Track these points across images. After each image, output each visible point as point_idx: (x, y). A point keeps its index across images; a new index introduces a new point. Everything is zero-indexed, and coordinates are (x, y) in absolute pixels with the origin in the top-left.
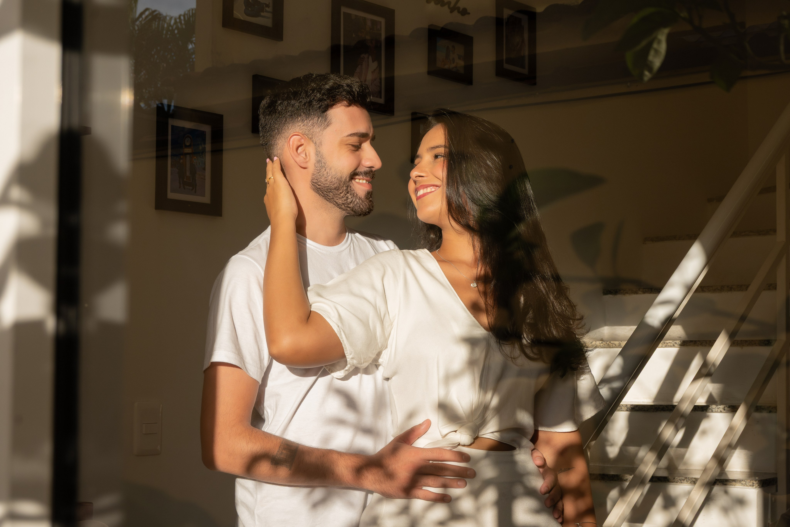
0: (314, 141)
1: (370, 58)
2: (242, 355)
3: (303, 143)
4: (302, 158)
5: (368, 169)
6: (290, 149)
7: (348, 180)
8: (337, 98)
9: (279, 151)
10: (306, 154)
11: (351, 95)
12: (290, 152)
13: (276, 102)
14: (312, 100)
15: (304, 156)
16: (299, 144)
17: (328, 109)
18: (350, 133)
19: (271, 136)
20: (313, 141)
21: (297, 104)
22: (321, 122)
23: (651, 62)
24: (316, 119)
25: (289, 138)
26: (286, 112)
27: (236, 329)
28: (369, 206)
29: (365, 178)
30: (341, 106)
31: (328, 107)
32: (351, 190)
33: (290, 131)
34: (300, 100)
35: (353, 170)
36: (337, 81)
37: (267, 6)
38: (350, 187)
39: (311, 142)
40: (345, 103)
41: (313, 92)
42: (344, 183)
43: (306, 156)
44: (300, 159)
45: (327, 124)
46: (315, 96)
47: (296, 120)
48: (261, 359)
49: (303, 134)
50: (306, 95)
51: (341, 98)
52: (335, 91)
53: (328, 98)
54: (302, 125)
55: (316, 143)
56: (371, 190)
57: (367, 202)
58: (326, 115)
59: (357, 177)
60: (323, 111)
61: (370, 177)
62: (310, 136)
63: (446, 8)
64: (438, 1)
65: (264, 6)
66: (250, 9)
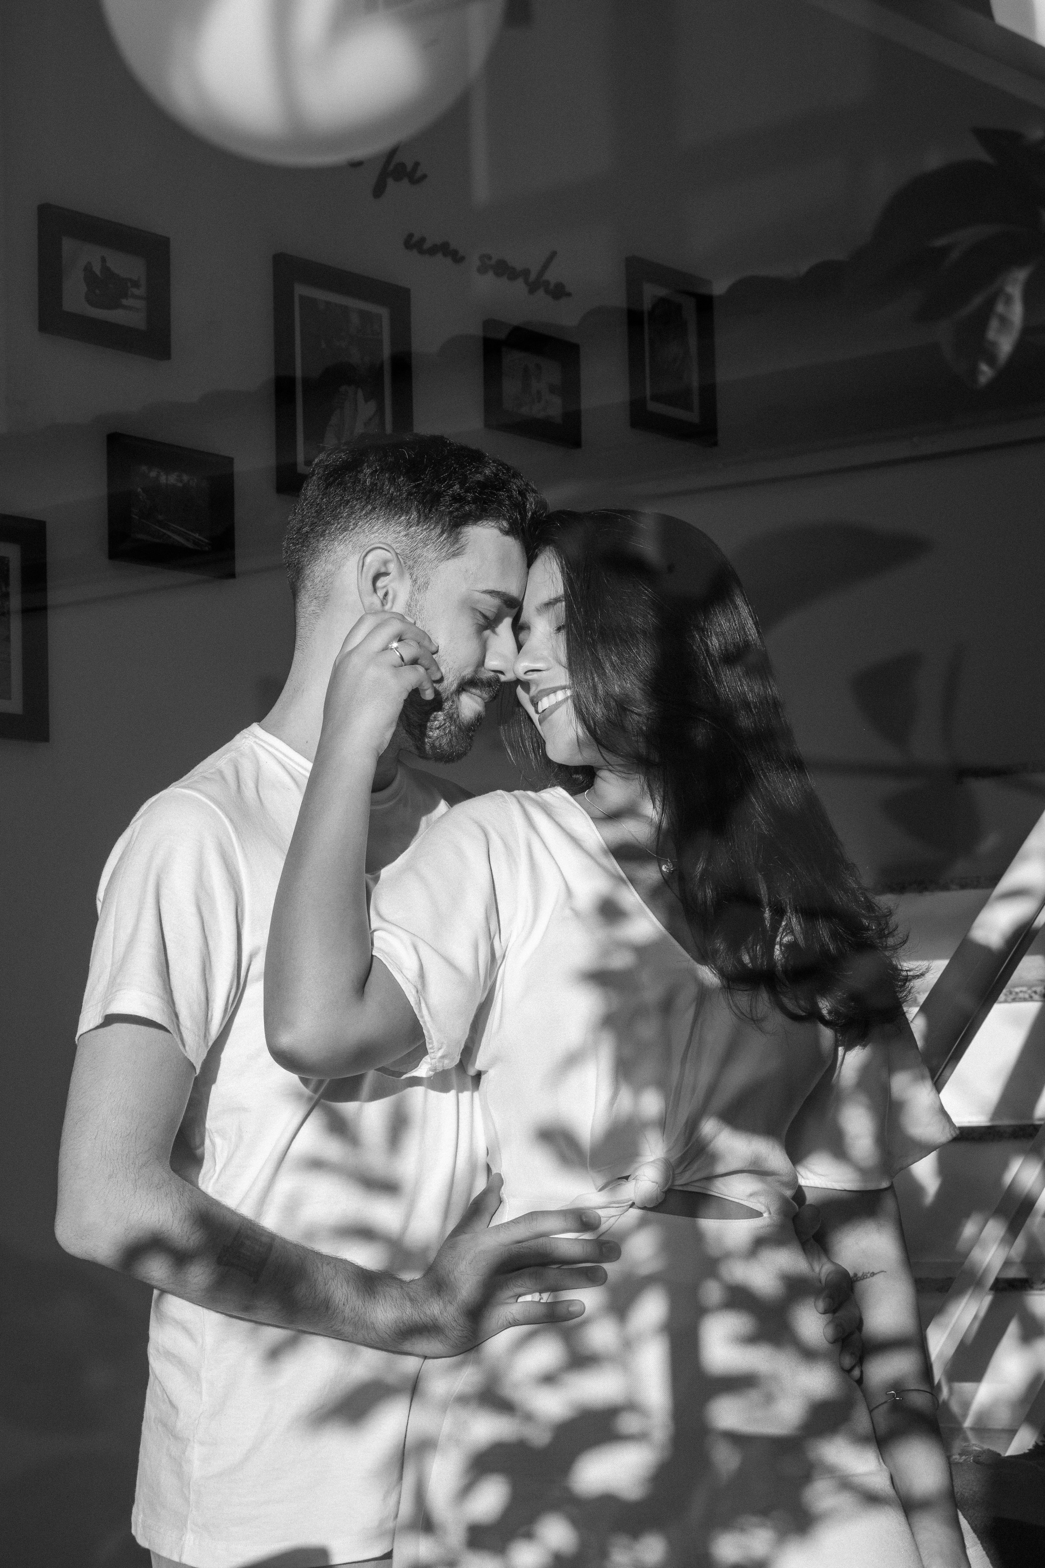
1: (360, 393)
5: (493, 674)
10: (386, 595)
23: (994, 344)
37: (136, 284)
43: (385, 598)
63: (519, 285)
64: (503, 269)
65: (129, 284)
66: (97, 291)
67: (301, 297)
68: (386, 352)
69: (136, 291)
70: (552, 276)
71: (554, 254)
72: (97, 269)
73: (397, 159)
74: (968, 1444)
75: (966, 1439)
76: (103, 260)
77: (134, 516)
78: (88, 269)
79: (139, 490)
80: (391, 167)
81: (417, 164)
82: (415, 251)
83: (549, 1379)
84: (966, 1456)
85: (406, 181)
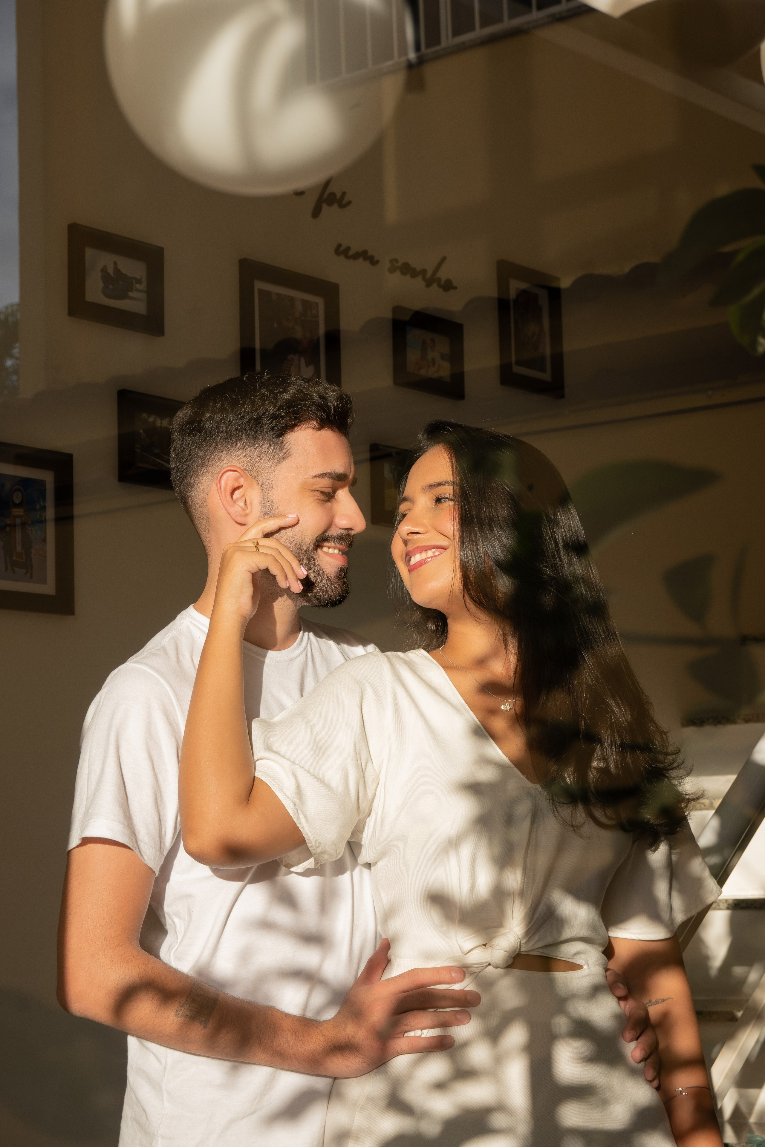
0: (260, 481)
1: (303, 360)
2: (134, 828)
3: (242, 484)
4: (240, 509)
5: (343, 531)
6: (220, 493)
7: (311, 548)
8: (302, 415)
9: (201, 495)
10: (245, 502)
11: (324, 411)
12: (222, 498)
13: (202, 415)
14: (262, 416)
15: (242, 504)
16: (236, 485)
17: (285, 431)
18: (319, 471)
19: (190, 470)
20: (258, 482)
21: (236, 421)
22: (275, 451)
24: (266, 446)
25: (220, 474)
26: (218, 432)
27: (126, 784)
28: (342, 590)
29: (338, 545)
30: (308, 429)
31: (286, 429)
32: (315, 565)
33: (222, 463)
34: (242, 415)
35: (321, 533)
36: (304, 387)
37: (139, 281)
38: (314, 560)
39: (256, 483)
40: (314, 423)
41: (264, 403)
42: (306, 552)
43: (246, 504)
44: (237, 509)
45: (283, 455)
46: (267, 410)
47: (234, 447)
48: (161, 834)
49: (243, 470)
50: (253, 406)
51: (308, 415)
52: (300, 404)
53: (287, 415)
54: (242, 455)
55: (262, 485)
56: (346, 565)
57: (339, 585)
58: (282, 442)
59: (326, 544)
60: (278, 435)
61: (347, 545)
62: (255, 474)
63: (419, 282)
64: (407, 270)
65: (134, 281)
66: (111, 287)
67: (260, 291)
68: (322, 331)
69: (138, 286)
70: (443, 274)
71: (444, 259)
72: (111, 270)
73: (330, 189)
74: (752, 1135)
75: (751, 1132)
76: (115, 263)
77: (137, 450)
78: (104, 270)
79: (141, 431)
80: (325, 196)
81: (344, 194)
82: (342, 257)
83: (440, 1086)
84: (751, 1144)
85: (336, 206)
